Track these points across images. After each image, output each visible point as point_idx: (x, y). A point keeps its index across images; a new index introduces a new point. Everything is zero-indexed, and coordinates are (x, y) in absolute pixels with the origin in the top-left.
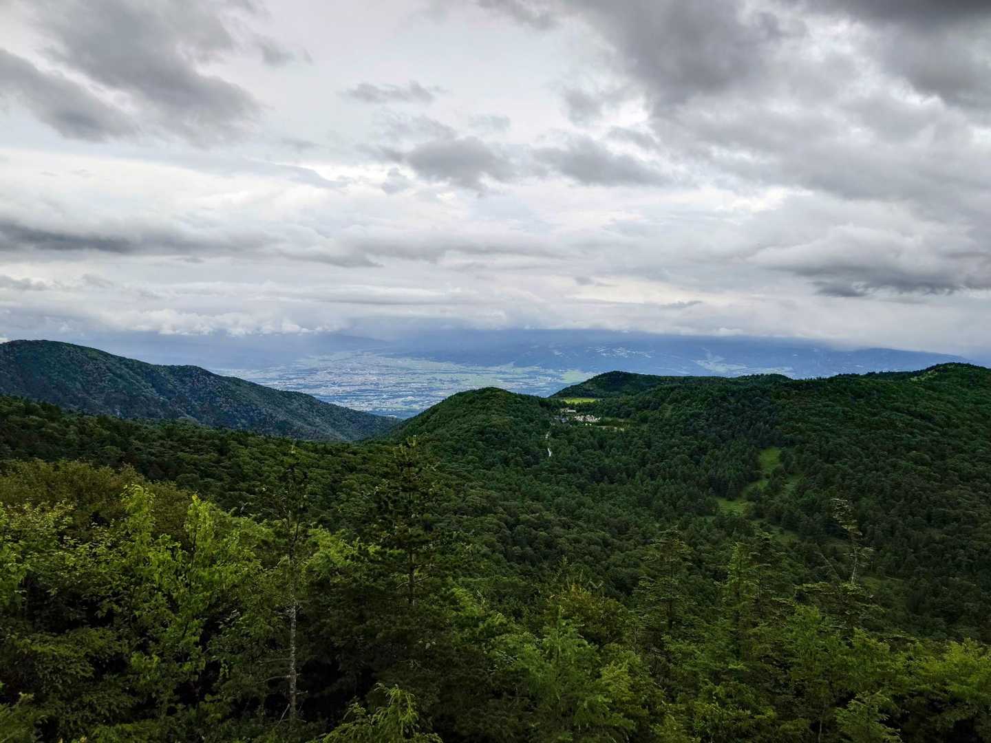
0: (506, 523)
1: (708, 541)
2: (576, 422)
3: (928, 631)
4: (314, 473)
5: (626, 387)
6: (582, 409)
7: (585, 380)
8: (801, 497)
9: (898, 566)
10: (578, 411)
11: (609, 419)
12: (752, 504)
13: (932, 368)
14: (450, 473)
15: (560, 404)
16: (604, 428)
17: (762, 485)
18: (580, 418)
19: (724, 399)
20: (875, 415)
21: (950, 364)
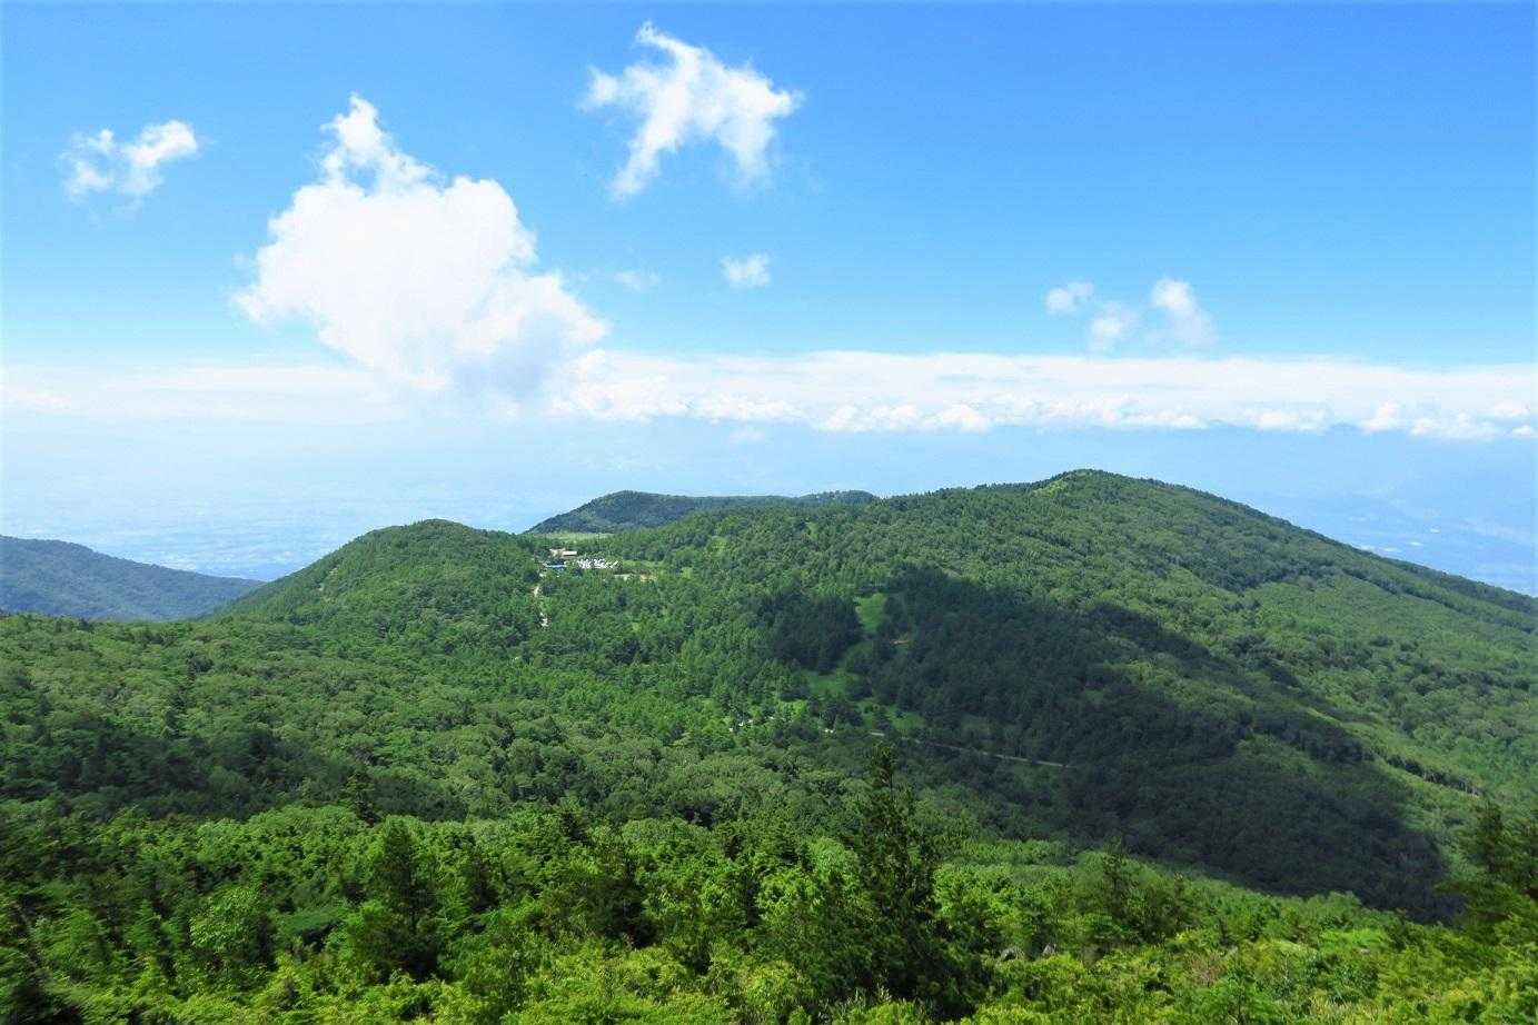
0: (495, 737)
1: (801, 737)
2: (580, 571)
3: (1099, 831)
4: (134, 677)
5: (644, 516)
6: (583, 550)
7: (579, 506)
8: (920, 661)
9: (1052, 746)
10: (580, 553)
11: (630, 563)
12: (855, 677)
13: (1059, 477)
14: (384, 663)
15: (549, 542)
16: (626, 577)
17: (866, 649)
18: (585, 565)
19: (801, 526)
20: (1000, 541)
21: (1080, 471)
